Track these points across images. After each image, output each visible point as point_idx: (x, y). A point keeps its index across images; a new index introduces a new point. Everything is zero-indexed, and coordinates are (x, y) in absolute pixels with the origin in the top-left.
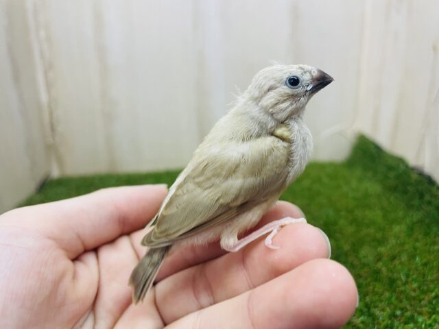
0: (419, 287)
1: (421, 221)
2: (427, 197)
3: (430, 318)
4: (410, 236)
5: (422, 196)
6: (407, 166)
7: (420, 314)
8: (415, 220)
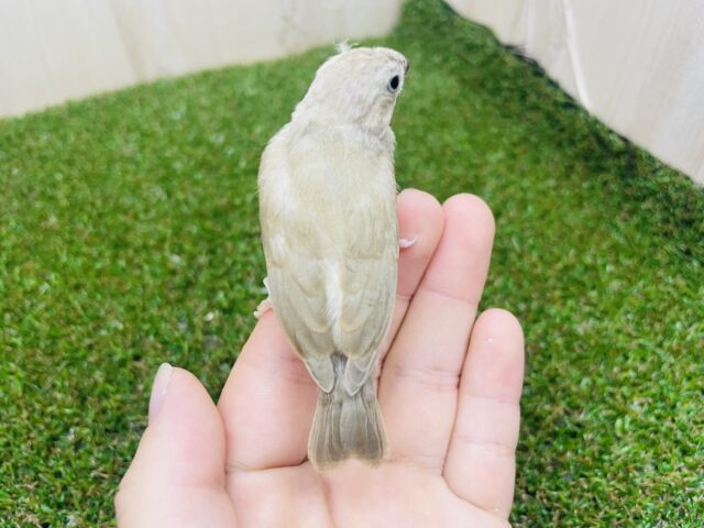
0: (541, 258)
1: (525, 140)
2: (532, 98)
3: (564, 304)
4: (511, 169)
5: (524, 97)
6: (498, 43)
7: (552, 301)
8: (515, 138)
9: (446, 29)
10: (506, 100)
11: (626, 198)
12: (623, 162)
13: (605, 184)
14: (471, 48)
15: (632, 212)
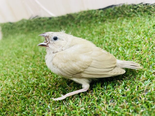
2: (42, 24)
5: (40, 25)
9: (14, 27)
10: (37, 28)
11: (76, 24)
12: (70, 18)
13: (70, 25)
14: (22, 25)
15: (80, 25)
